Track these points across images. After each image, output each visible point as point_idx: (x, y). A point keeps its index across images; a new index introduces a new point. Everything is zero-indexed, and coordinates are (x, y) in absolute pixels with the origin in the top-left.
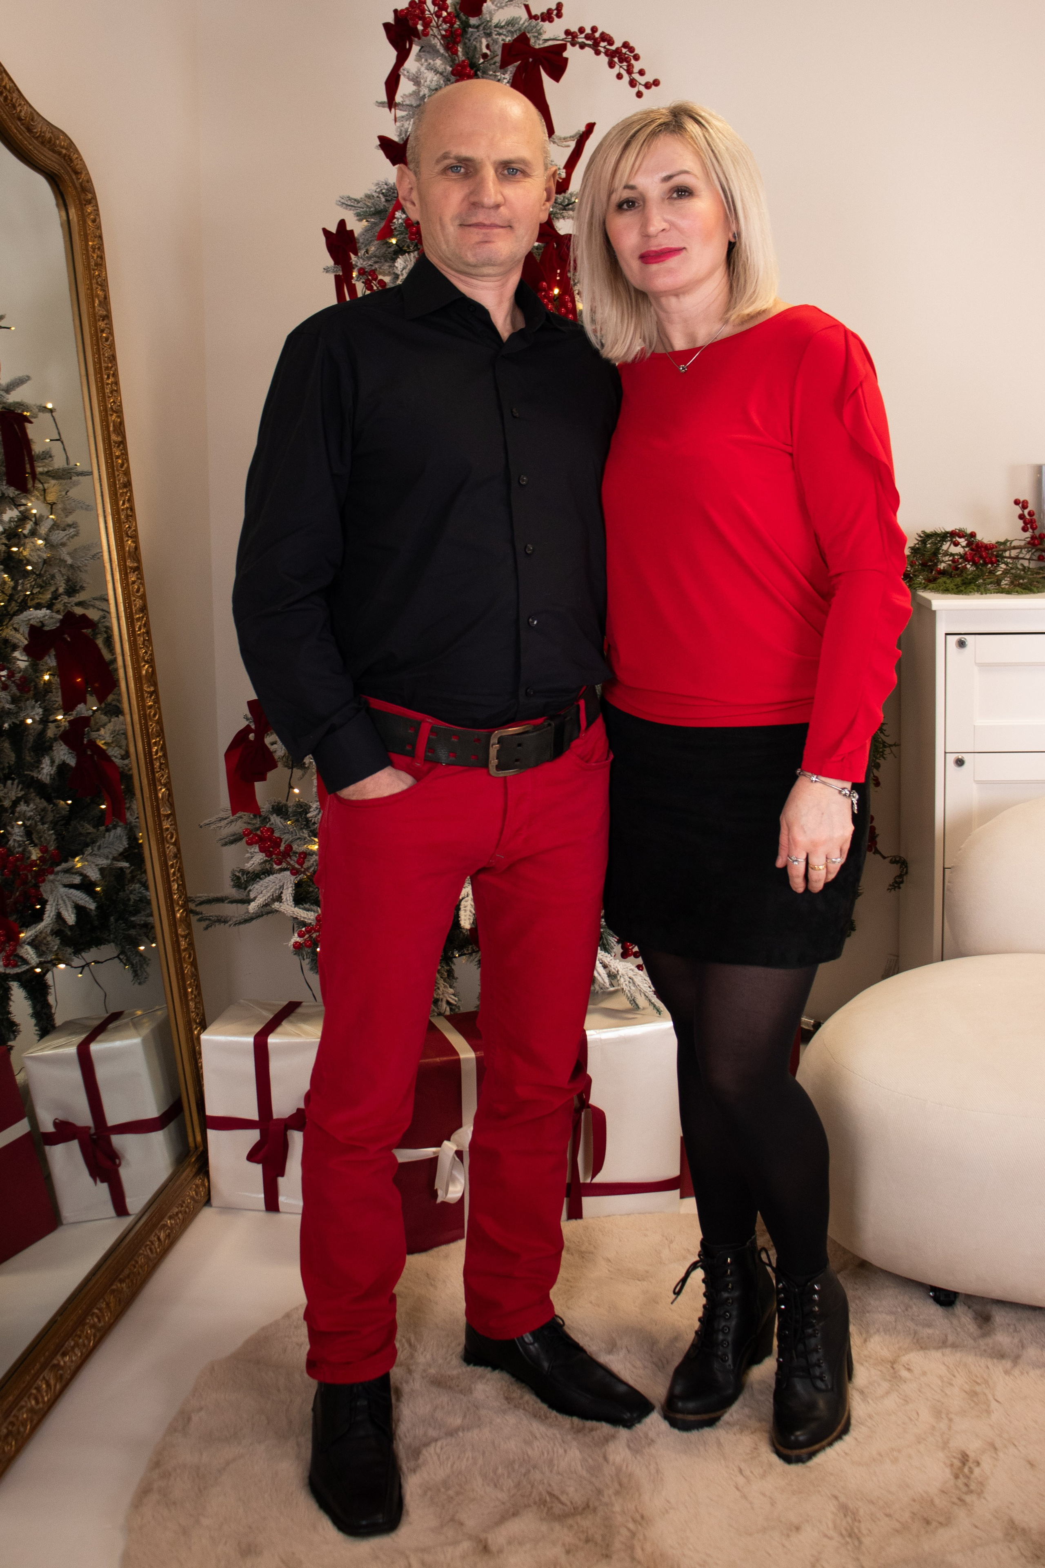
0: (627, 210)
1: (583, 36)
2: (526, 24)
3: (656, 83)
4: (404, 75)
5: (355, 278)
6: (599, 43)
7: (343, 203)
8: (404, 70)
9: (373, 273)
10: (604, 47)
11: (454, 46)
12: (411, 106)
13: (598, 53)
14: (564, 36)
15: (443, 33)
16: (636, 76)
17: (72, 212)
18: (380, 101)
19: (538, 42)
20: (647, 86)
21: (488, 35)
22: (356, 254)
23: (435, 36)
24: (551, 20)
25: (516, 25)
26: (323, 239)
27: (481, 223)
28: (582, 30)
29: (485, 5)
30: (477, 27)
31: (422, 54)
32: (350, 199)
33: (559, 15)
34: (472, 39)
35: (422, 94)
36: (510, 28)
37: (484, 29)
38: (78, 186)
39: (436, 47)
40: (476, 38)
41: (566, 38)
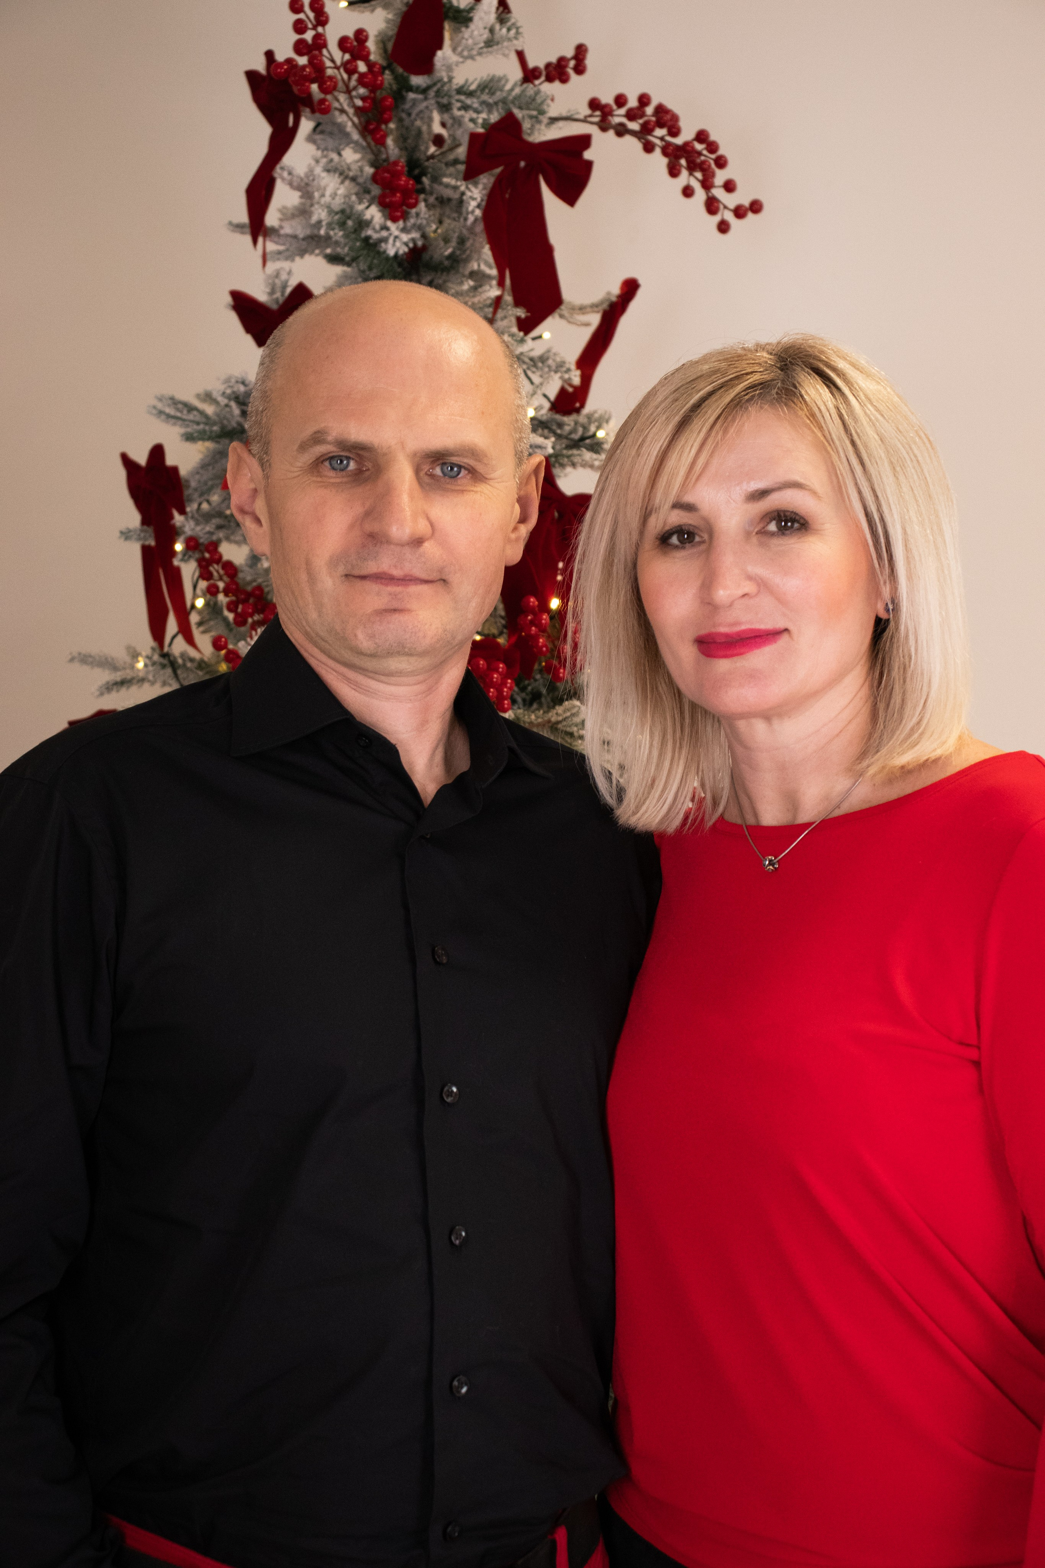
0: (676, 547)
1: (623, 111)
2: (517, 90)
3: (756, 207)
4: (283, 179)
5: (180, 556)
6: (652, 130)
7: (161, 412)
8: (282, 168)
9: (213, 547)
10: (662, 139)
11: (378, 129)
12: (295, 237)
13: (649, 148)
14: (588, 112)
15: (359, 103)
16: (719, 193)
18: (236, 221)
19: (537, 126)
20: (739, 213)
21: (445, 108)
22: (182, 512)
23: (342, 111)
24: (564, 79)
25: (498, 93)
26: (121, 474)
27: (385, 573)
28: (620, 100)
29: (439, 53)
30: (424, 91)
31: (318, 137)
32: (174, 402)
33: (580, 69)
34: (414, 112)
35: (314, 219)
36: (485, 97)
37: (438, 93)
39: (345, 126)
40: (421, 112)
41: (591, 116)
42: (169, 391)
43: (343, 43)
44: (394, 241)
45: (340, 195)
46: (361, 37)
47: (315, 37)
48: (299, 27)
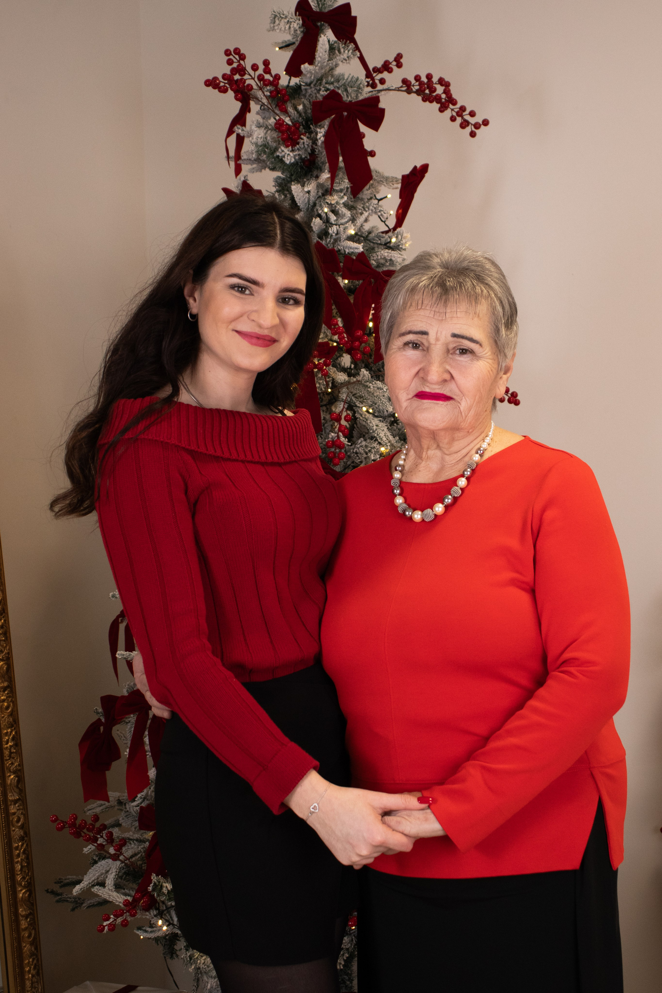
1: (417, 83)
3: (486, 123)
11: (283, 104)
14: (401, 84)
15: (268, 93)
16: (468, 118)
20: (477, 126)
24: (390, 71)
28: (417, 78)
30: (309, 85)
31: (261, 111)
33: (399, 65)
37: (315, 85)
40: (311, 94)
41: (402, 87)
43: (255, 67)
44: (288, 156)
45: (261, 138)
46: (266, 63)
47: (238, 66)
48: (230, 62)
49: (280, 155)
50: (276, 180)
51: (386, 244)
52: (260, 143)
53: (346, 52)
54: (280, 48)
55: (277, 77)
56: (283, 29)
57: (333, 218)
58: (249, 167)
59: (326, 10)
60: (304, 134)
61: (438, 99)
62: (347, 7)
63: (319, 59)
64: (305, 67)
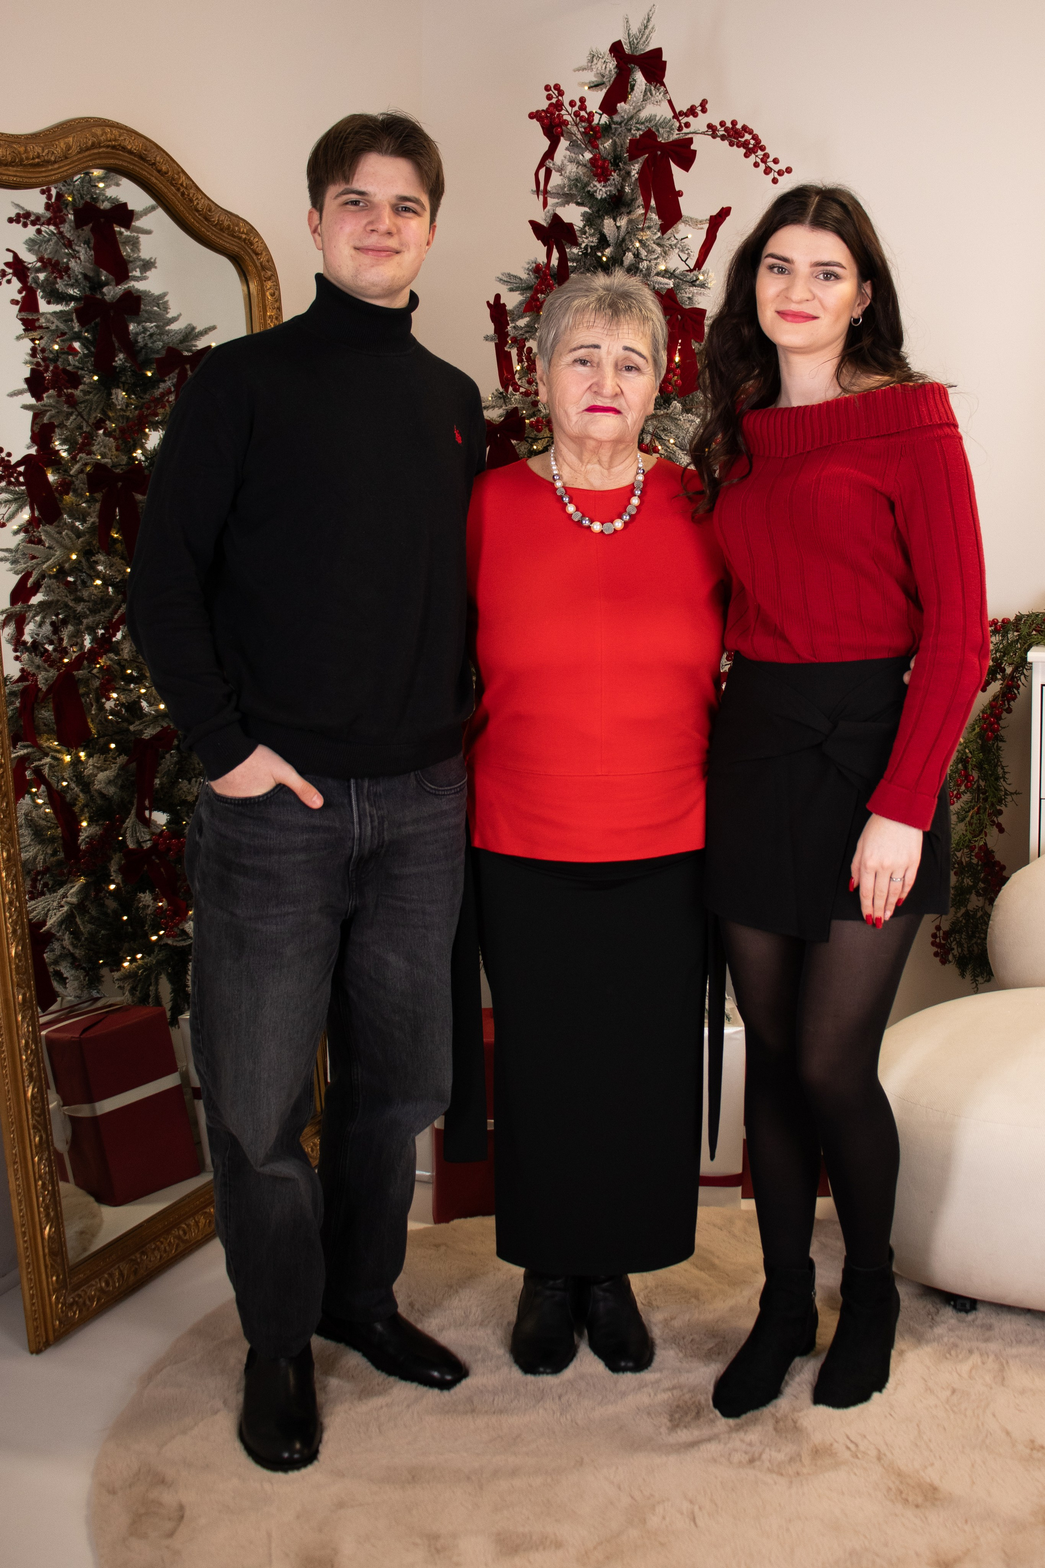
1: (723, 129)
2: (665, 120)
3: (789, 170)
5: (510, 346)
7: (501, 280)
9: (523, 342)
11: (595, 141)
12: (558, 194)
13: (731, 144)
14: (706, 129)
15: (583, 130)
16: (771, 165)
17: (253, 287)
20: (780, 173)
22: (510, 325)
23: (574, 134)
24: (695, 115)
25: (654, 122)
26: (487, 309)
28: (722, 124)
30: (620, 124)
31: (569, 146)
32: (509, 275)
33: (704, 111)
37: (625, 125)
38: (258, 265)
39: (578, 142)
41: (708, 131)
42: (507, 271)
43: (572, 104)
44: (599, 192)
46: (582, 100)
47: (557, 101)
48: (549, 97)
49: (592, 190)
50: (584, 214)
51: (692, 282)
52: (572, 178)
53: (658, 94)
54: (589, 88)
55: (591, 114)
56: (600, 68)
57: (643, 253)
58: (556, 200)
59: (638, 54)
60: (615, 172)
61: (745, 145)
62: (658, 52)
63: (635, 99)
64: (621, 106)
